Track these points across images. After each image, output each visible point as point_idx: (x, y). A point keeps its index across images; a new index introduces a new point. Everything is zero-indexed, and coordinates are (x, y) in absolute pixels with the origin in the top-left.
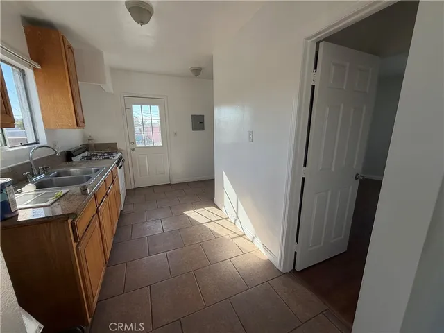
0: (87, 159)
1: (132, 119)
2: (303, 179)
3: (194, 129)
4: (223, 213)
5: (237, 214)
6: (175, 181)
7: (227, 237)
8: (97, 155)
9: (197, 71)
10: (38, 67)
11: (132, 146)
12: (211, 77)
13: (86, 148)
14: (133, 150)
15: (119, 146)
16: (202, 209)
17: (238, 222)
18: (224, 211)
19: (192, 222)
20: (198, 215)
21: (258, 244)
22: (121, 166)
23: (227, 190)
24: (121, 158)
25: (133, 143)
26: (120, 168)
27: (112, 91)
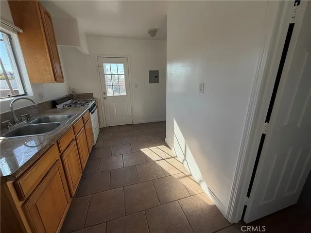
0: (68, 106)
1: (104, 75)
2: (264, 136)
3: (150, 82)
4: (172, 153)
5: (185, 156)
6: (136, 122)
7: (176, 176)
8: (76, 103)
9: (153, 32)
10: (21, 31)
11: (105, 96)
12: (164, 38)
13: (70, 97)
14: (105, 98)
15: (95, 96)
16: (155, 147)
17: (185, 163)
18: (173, 151)
19: (147, 159)
20: (152, 152)
21: (204, 187)
22: (93, 112)
23: (176, 134)
24: (94, 105)
25: (105, 93)
26: (92, 113)
27: (87, 52)
